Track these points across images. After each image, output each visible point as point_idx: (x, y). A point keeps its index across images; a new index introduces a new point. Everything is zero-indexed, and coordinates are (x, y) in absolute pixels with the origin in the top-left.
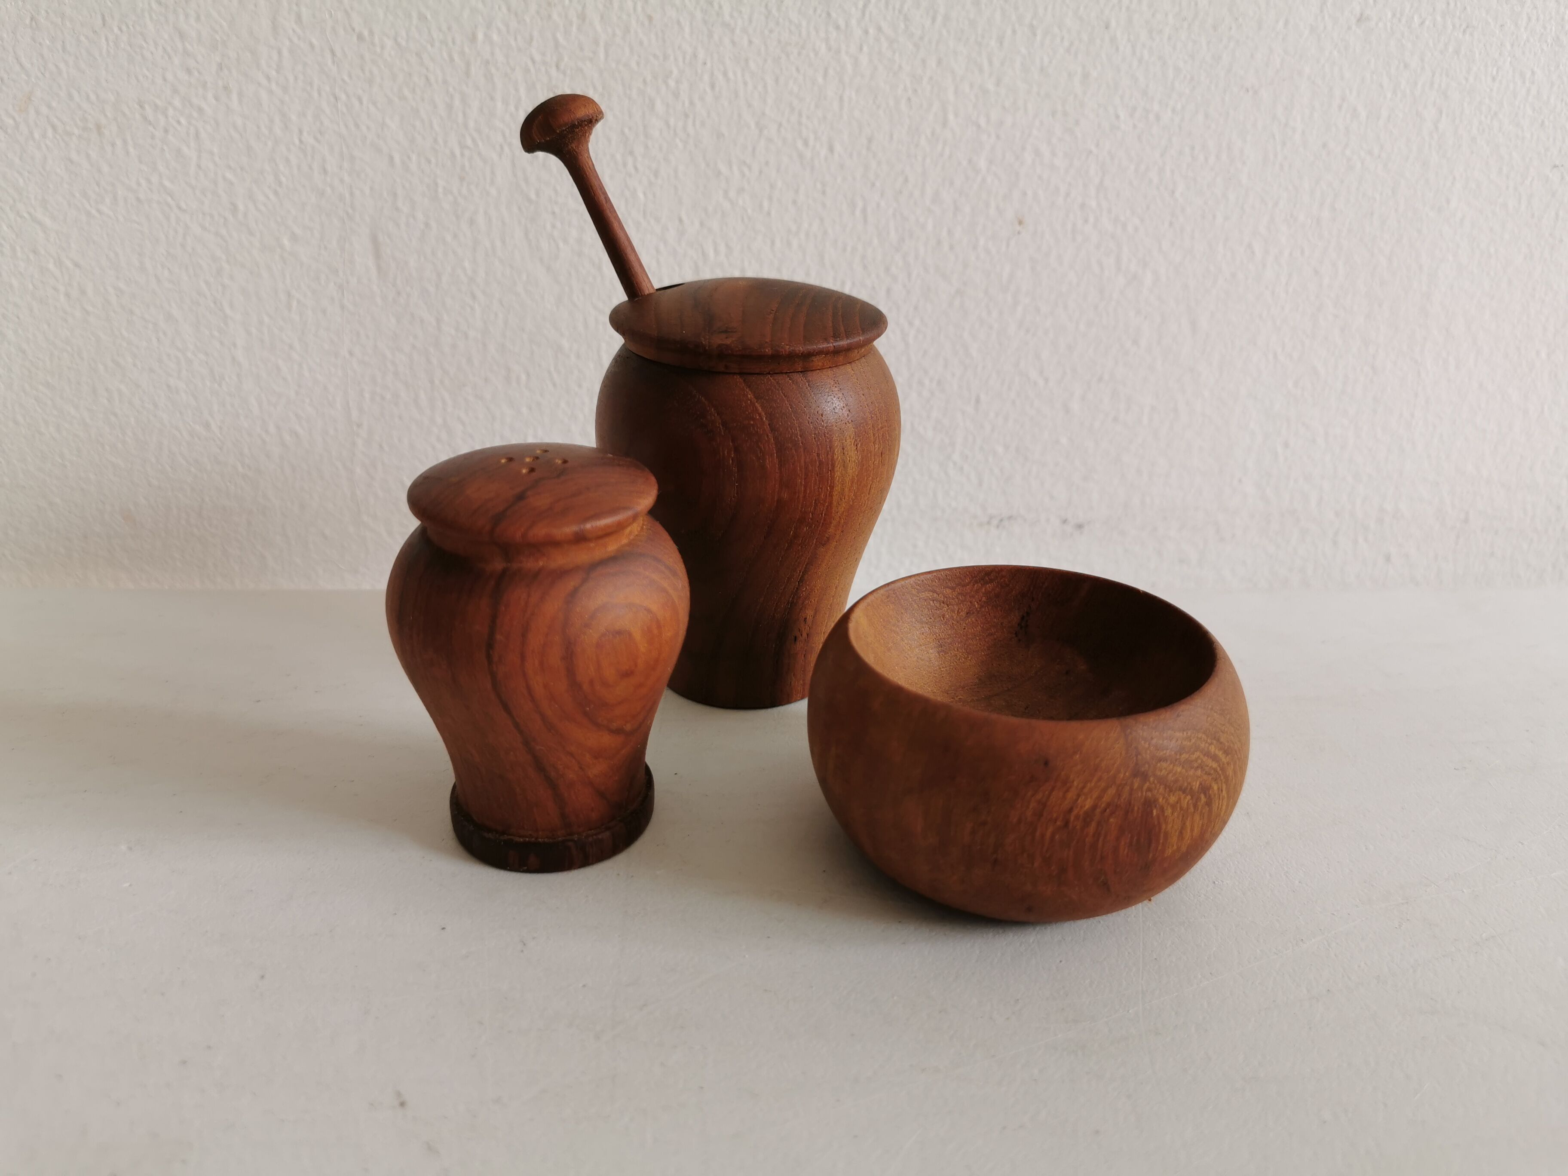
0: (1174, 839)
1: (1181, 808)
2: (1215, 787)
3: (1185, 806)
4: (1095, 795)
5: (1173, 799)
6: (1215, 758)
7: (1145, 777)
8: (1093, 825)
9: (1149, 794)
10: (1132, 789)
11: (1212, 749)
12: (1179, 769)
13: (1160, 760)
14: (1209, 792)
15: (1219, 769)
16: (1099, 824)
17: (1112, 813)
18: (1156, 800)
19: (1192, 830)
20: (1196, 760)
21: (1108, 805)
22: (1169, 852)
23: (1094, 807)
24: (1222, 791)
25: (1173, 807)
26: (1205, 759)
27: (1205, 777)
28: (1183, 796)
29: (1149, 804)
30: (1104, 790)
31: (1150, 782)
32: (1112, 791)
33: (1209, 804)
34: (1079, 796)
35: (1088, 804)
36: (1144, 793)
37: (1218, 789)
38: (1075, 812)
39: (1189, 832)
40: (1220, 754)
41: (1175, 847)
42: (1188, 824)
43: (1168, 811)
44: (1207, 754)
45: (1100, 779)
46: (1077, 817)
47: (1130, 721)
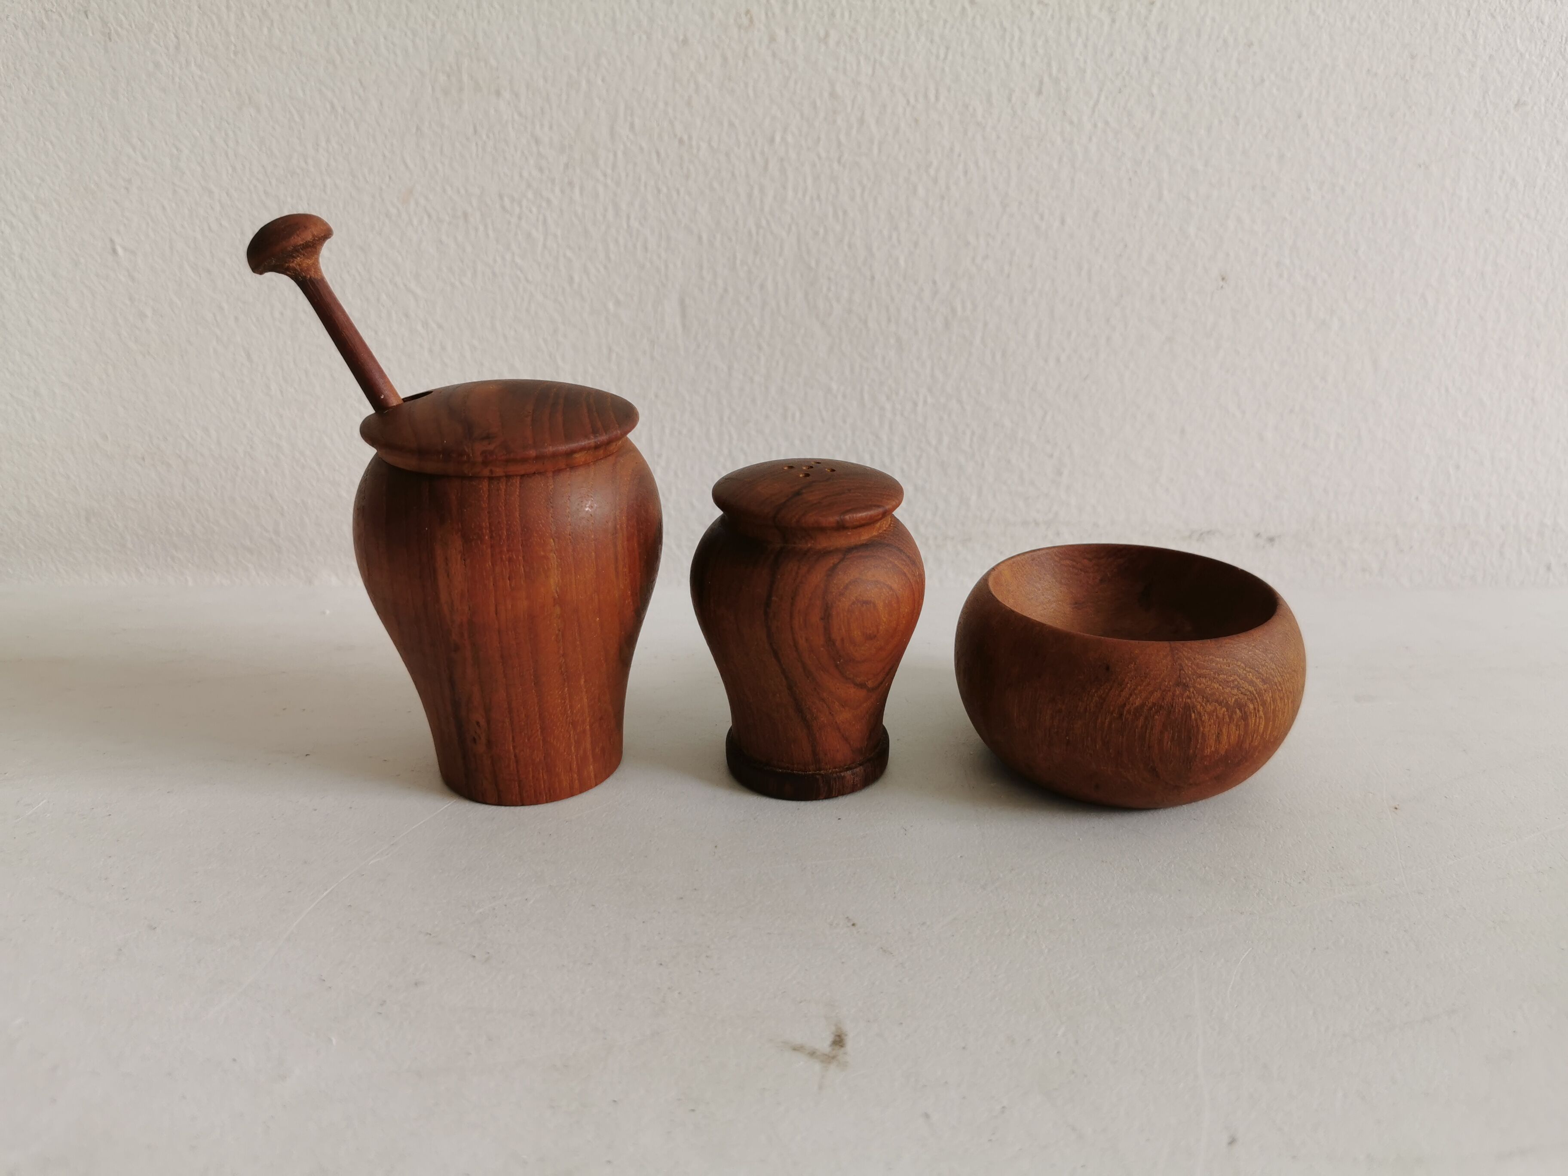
0: (1212, 742)
1: (1217, 717)
2: (1251, 706)
3: (1221, 716)
4: (1144, 695)
5: (1209, 708)
6: (1251, 683)
7: (1186, 686)
8: (1142, 719)
9: (1189, 701)
10: (1174, 695)
11: (1250, 676)
12: (1216, 686)
13: (1200, 676)
14: (1244, 709)
15: (1255, 692)
16: (1146, 718)
17: (1157, 712)
18: (1194, 707)
19: (1229, 737)
20: (1233, 681)
21: (1154, 704)
22: (1208, 752)
23: (1143, 705)
24: (1258, 711)
25: (1210, 714)
26: (1241, 682)
27: (1241, 696)
28: (1218, 708)
29: (1188, 708)
30: (1152, 693)
31: (1189, 691)
32: (1157, 694)
33: (1245, 717)
34: (1131, 695)
35: (1138, 702)
36: (1184, 700)
37: (1255, 709)
38: (1127, 707)
39: (1226, 738)
40: (1258, 681)
41: (1213, 749)
42: (1225, 731)
43: (1205, 717)
44: (1245, 679)
45: (1149, 684)
46: (1129, 712)
47: (1178, 644)
